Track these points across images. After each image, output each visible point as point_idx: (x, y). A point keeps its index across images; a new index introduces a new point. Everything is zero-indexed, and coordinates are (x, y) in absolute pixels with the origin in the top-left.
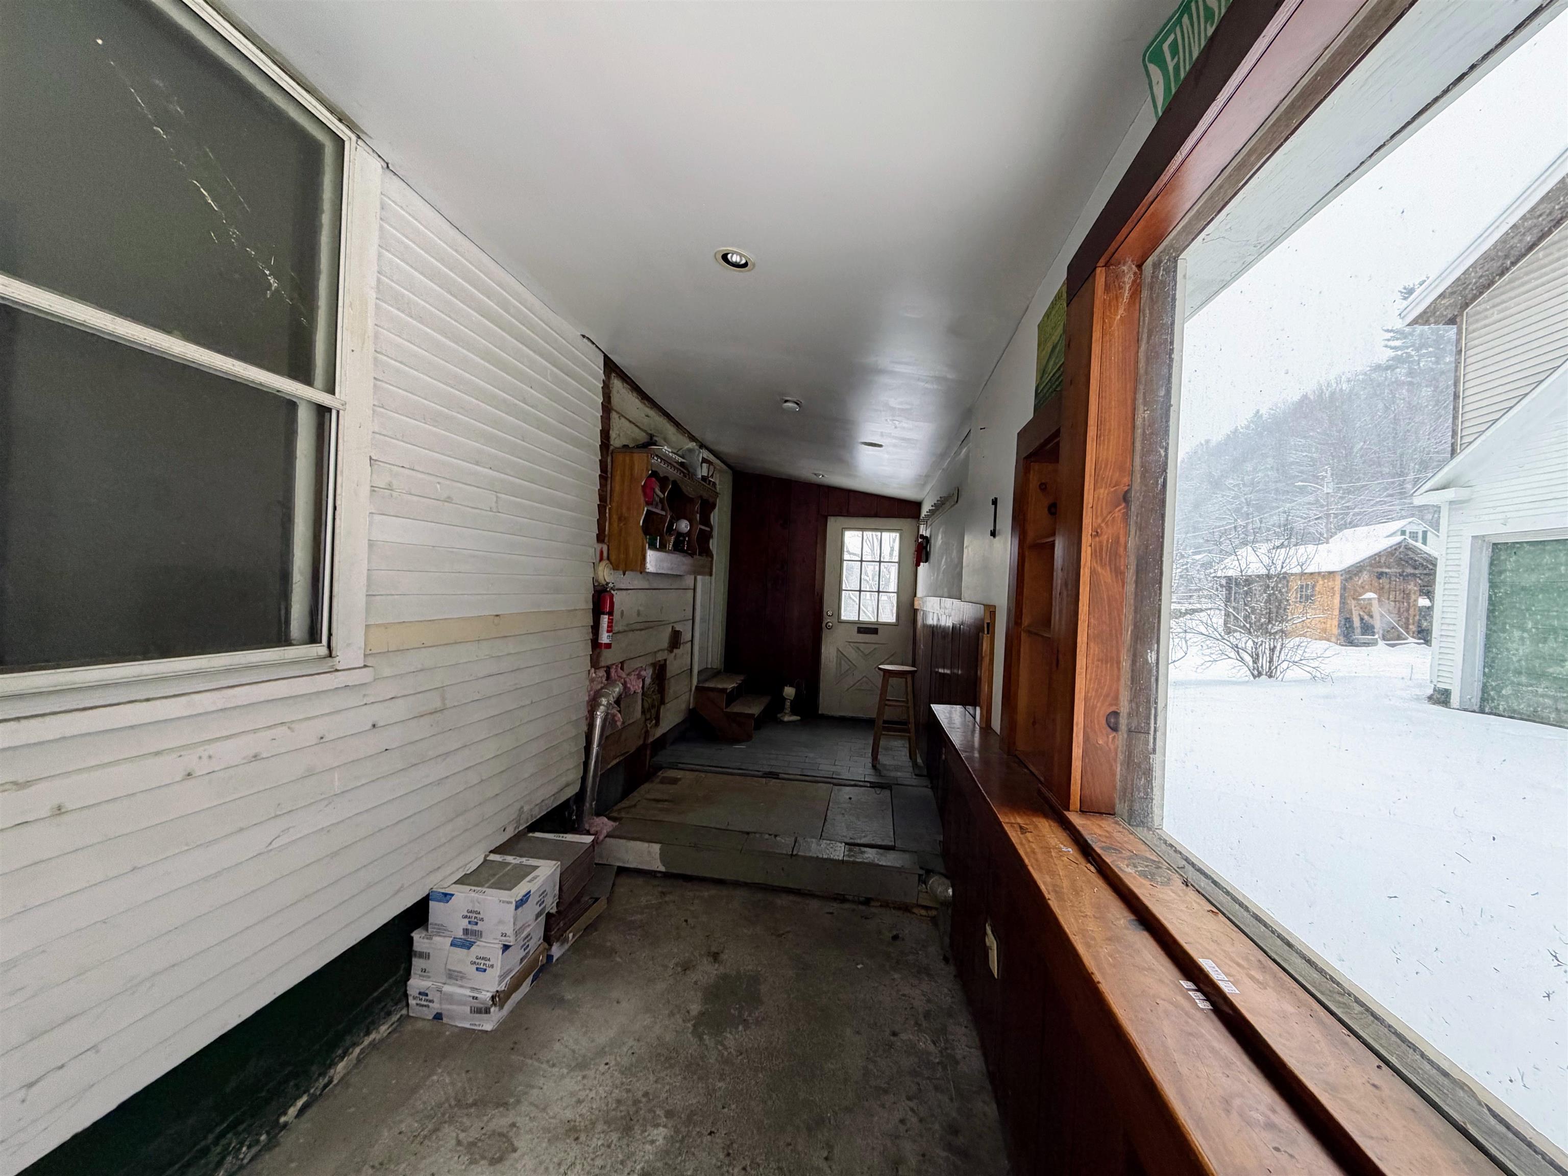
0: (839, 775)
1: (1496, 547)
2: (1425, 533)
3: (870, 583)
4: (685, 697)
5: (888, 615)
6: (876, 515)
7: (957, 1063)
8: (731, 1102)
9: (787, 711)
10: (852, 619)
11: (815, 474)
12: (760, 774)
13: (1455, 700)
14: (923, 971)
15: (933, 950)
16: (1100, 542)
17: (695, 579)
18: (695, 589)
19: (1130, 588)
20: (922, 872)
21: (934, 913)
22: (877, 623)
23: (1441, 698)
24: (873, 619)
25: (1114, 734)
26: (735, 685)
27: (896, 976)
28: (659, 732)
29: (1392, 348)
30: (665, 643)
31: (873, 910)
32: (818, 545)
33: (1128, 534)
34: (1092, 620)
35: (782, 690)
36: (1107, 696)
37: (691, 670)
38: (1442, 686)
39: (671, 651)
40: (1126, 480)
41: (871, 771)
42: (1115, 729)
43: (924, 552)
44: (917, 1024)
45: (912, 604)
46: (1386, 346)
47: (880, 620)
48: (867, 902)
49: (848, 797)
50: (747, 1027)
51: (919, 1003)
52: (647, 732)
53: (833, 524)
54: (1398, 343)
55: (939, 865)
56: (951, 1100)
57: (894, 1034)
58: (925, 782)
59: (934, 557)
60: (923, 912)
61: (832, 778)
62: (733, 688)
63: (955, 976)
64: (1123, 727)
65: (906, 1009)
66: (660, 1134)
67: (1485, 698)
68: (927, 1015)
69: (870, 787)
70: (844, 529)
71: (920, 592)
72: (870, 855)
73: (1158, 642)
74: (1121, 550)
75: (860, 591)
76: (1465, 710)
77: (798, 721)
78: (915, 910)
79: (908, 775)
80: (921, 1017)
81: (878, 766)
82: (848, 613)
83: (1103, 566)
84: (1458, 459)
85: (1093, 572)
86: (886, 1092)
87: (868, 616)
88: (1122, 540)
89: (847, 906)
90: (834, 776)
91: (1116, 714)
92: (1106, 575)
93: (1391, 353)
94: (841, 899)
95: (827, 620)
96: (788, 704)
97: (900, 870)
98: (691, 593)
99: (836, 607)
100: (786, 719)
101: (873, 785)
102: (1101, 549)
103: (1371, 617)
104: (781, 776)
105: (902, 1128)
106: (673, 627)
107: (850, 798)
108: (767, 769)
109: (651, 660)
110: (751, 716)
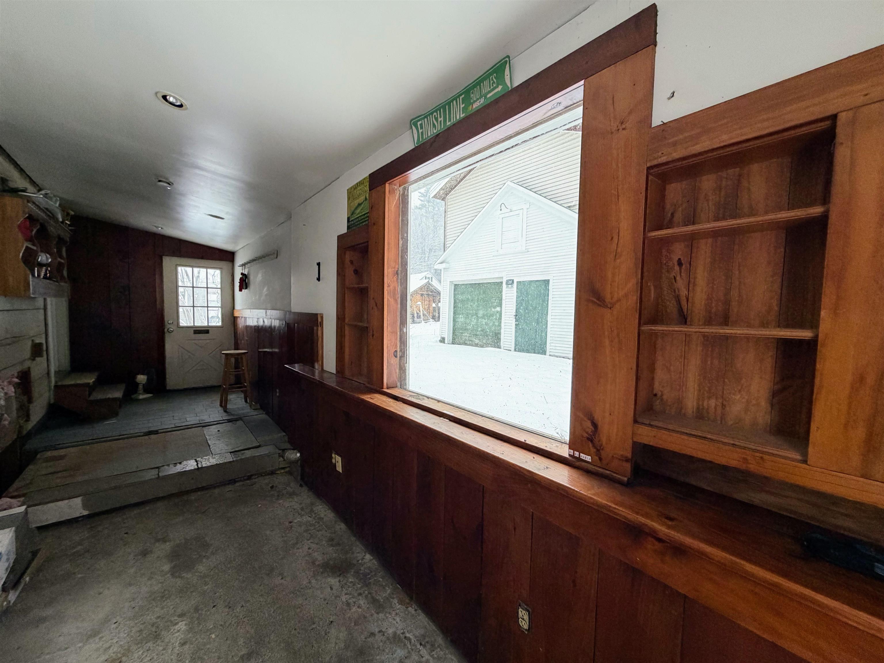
0: (205, 421)
1: (455, 285)
2: (432, 278)
3: (200, 301)
4: (47, 395)
5: (217, 322)
6: (202, 258)
7: (323, 518)
8: (218, 589)
9: (140, 392)
10: (189, 325)
11: (155, 226)
12: (142, 434)
13: (446, 341)
14: (291, 495)
15: (292, 484)
16: (390, 289)
17: (45, 300)
18: (45, 309)
19: (399, 306)
20: (280, 452)
21: (287, 469)
22: (209, 327)
23: (443, 340)
24: (206, 324)
25: (396, 359)
26: (93, 380)
27: (281, 501)
28: (30, 426)
29: (421, 200)
30: (27, 353)
31: (254, 480)
32: (157, 276)
33: (398, 286)
34: (388, 318)
35: (135, 377)
36: (393, 345)
37: (48, 374)
38: (442, 336)
39: (34, 360)
40: (397, 266)
41: (225, 414)
42: (396, 357)
43: (244, 283)
44: (299, 514)
45: (233, 313)
46: (419, 199)
47: (210, 324)
48: (249, 478)
49: (217, 430)
50: (208, 558)
51: (297, 506)
52: (21, 427)
53: (168, 262)
54: (422, 199)
55: (288, 446)
56: (326, 531)
57: (290, 522)
58: (261, 412)
59: (252, 286)
60: (283, 471)
61: (200, 423)
62: (94, 382)
63: (308, 490)
64: (398, 356)
65: (291, 511)
66: (182, 626)
67: (454, 339)
68: (302, 509)
69: (228, 422)
70: (177, 265)
71: (238, 306)
72: (248, 454)
73: (406, 325)
74: (396, 292)
75: (194, 307)
76: (449, 344)
77: (152, 396)
78: (278, 472)
79: (249, 410)
80: (300, 511)
81: (227, 410)
82: (185, 321)
83: (391, 297)
84: (446, 252)
85: (388, 300)
86: (297, 543)
87: (201, 322)
88: (396, 289)
89: (238, 484)
90: (201, 422)
91: (396, 351)
92: (392, 301)
93: (420, 202)
94: (233, 482)
95: (167, 326)
96: (141, 387)
97: (268, 455)
98: (42, 311)
99: (175, 317)
100: (141, 397)
101: (229, 421)
102: (390, 291)
103: (420, 312)
104: (160, 431)
105: (310, 551)
106: (33, 341)
107: (219, 431)
108: (146, 430)
109: (19, 368)
110: (115, 399)
